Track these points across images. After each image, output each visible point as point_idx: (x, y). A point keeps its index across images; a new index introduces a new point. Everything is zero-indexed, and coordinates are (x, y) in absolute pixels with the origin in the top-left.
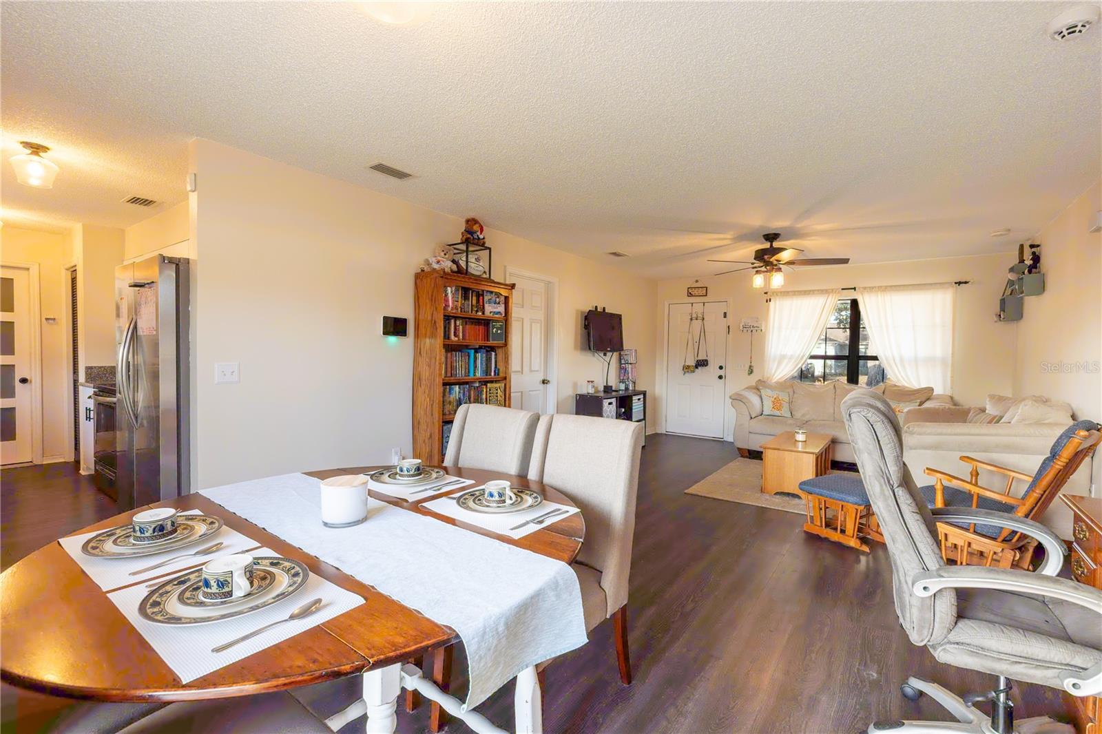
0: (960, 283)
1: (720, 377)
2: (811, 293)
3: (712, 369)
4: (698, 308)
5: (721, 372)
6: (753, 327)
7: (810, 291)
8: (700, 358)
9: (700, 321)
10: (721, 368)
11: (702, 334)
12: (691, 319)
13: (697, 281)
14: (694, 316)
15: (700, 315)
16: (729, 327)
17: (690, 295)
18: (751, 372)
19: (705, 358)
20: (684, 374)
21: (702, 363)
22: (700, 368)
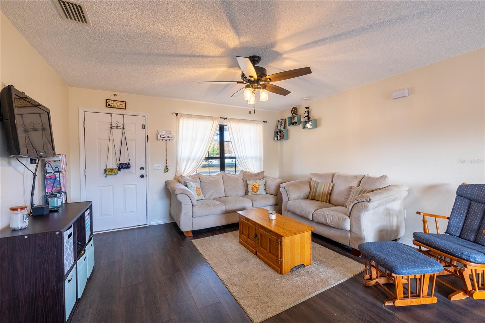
0: (264, 122)
1: (142, 176)
2: (205, 118)
3: (135, 170)
4: (117, 119)
5: (143, 173)
6: (168, 137)
7: (204, 116)
8: (122, 162)
9: (120, 131)
10: (142, 169)
11: (124, 141)
12: (111, 128)
13: (115, 95)
14: (114, 125)
15: (120, 125)
16: (148, 136)
17: (108, 106)
18: (166, 170)
19: (127, 161)
20: (106, 177)
21: (124, 166)
22: (122, 170)
